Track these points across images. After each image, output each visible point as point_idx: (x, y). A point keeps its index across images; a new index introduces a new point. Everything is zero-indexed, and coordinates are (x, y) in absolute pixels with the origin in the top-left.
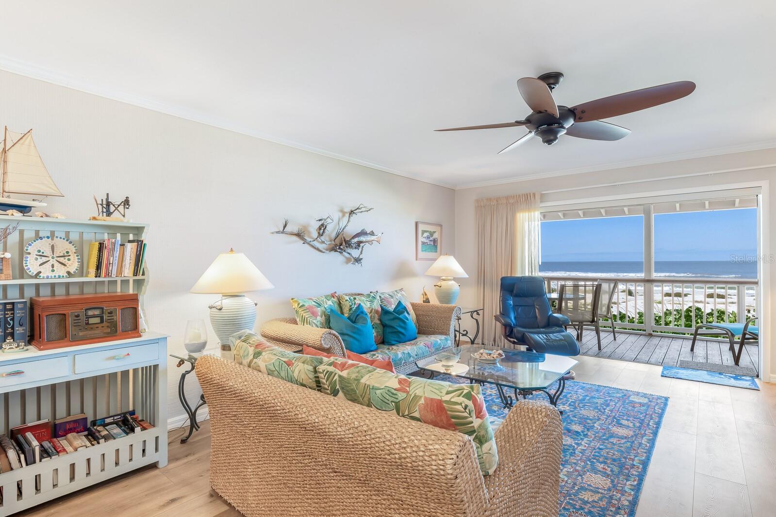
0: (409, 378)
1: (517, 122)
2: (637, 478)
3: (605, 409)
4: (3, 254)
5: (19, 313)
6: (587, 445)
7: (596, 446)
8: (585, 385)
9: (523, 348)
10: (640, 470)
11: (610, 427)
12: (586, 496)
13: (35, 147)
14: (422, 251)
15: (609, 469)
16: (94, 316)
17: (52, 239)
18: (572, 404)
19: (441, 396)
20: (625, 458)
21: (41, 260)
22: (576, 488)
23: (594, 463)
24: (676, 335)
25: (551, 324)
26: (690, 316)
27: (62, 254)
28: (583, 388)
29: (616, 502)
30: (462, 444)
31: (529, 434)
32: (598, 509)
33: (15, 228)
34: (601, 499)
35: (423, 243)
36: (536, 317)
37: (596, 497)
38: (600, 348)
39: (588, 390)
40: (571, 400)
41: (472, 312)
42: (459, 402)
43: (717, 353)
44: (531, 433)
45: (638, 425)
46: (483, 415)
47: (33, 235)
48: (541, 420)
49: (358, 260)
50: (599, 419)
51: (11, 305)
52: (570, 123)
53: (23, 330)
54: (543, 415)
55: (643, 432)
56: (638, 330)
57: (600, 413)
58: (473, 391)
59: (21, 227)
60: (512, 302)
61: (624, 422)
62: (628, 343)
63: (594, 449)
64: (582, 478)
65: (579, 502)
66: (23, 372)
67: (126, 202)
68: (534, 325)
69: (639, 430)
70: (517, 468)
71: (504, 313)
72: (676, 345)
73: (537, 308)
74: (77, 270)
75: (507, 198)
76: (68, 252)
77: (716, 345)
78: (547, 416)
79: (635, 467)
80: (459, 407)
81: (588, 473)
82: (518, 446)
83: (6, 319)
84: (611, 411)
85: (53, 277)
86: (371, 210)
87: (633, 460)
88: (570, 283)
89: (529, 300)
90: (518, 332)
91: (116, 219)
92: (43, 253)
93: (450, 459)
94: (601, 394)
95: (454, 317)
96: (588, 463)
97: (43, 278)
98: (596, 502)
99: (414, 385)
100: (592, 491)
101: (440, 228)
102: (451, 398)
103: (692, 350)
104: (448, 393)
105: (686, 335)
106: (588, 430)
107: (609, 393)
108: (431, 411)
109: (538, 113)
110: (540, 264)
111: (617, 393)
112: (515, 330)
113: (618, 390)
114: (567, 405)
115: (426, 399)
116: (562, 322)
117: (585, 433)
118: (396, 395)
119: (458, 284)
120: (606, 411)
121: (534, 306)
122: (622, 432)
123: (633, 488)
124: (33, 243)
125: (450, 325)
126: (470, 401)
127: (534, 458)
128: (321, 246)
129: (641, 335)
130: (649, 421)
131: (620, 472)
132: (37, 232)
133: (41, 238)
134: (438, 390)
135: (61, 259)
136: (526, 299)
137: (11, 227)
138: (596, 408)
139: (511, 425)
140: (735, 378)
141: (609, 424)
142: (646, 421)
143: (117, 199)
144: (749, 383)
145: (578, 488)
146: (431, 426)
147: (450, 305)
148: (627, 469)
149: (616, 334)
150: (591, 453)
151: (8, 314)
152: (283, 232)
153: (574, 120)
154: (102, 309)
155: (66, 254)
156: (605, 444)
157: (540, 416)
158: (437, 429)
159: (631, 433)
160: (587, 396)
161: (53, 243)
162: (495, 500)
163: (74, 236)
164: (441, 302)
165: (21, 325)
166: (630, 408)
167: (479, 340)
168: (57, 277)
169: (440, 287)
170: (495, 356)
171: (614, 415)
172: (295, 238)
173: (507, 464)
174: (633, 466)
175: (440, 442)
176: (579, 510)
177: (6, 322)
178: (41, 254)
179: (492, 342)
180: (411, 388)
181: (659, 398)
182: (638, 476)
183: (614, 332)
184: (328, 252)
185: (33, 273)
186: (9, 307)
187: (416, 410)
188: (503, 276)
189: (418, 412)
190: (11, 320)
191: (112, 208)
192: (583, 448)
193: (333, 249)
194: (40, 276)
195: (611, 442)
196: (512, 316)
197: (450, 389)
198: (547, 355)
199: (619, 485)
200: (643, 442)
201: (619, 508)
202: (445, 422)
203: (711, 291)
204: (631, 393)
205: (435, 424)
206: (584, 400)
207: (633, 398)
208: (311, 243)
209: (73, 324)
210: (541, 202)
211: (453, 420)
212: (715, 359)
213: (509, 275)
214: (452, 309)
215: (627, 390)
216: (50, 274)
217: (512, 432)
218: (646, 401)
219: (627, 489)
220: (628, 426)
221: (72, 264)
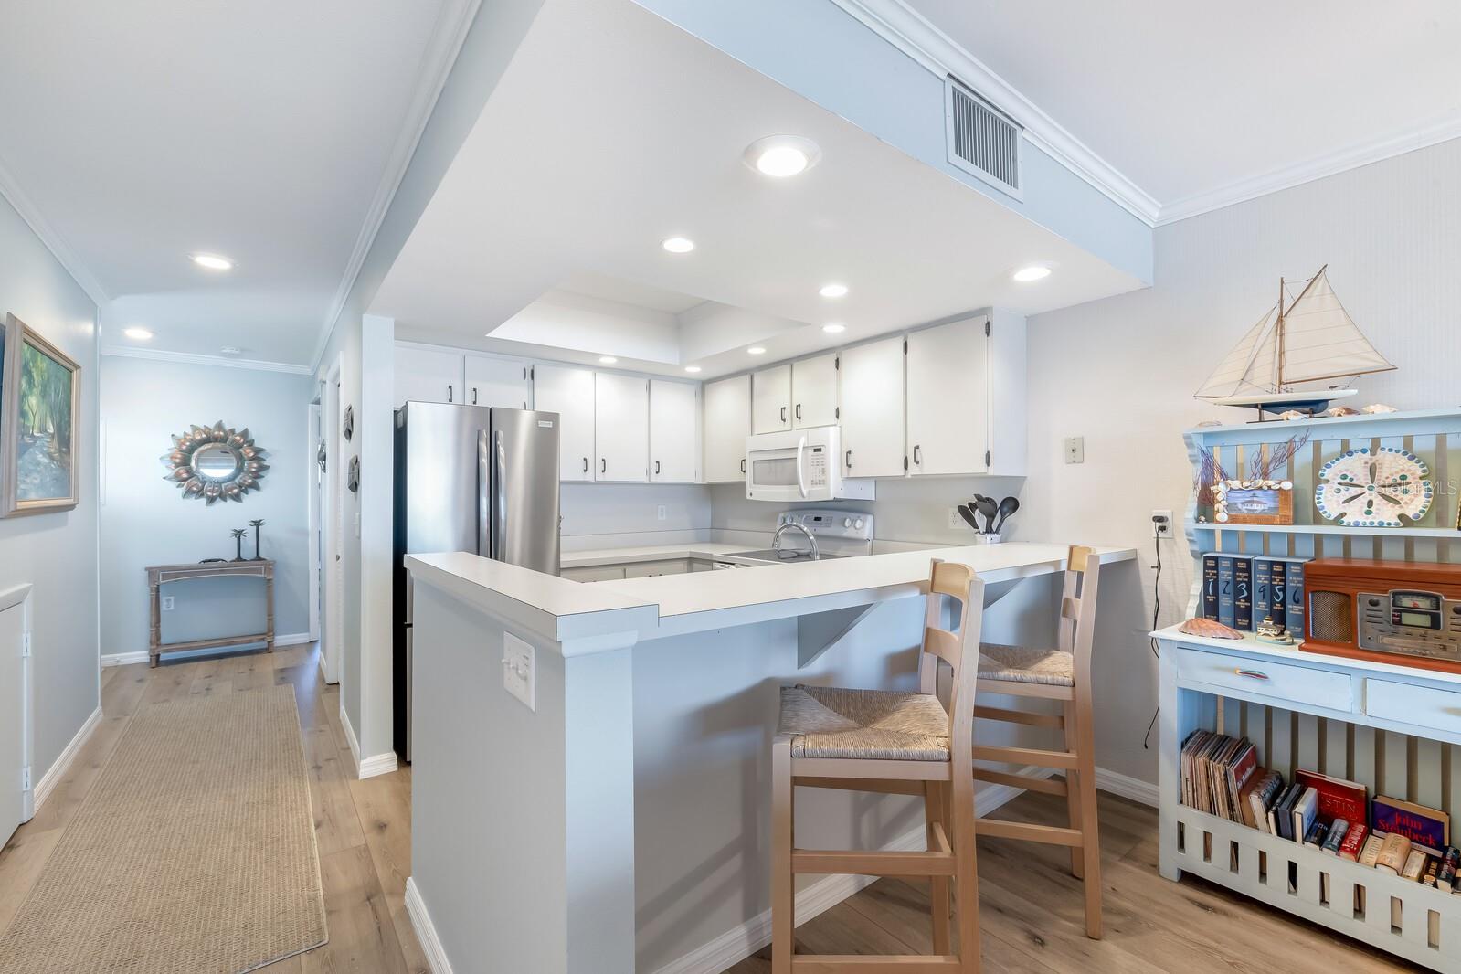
4: (1279, 484)
5: (1293, 581)
13: (1334, 293)
16: (1415, 611)
17: (1373, 453)
21: (1346, 494)
27: (1390, 481)
33: (1304, 440)
47: (1338, 447)
51: (1281, 567)
53: (1300, 610)
59: (1314, 437)
66: (1266, 678)
74: (1422, 512)
76: (1403, 477)
83: (1272, 587)
85: (1368, 525)
92: (1351, 479)
97: (1348, 525)
124: (1333, 463)
132: (1345, 443)
133: (1350, 453)
135: (1389, 491)
137: (1297, 439)
151: (1275, 580)
154: (1437, 598)
155: (1399, 481)
161: (1373, 462)
163: (1424, 444)
165: (1297, 602)
168: (1376, 524)
177: (1273, 592)
178: (1347, 481)
185: (1330, 516)
186: (1277, 568)
190: (1280, 590)
194: (1343, 522)
209: (1365, 616)
216: (1363, 519)
221: (1412, 500)
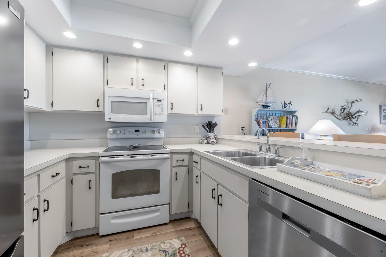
14: (383, 120)
21: (272, 122)
35: (384, 116)
49: (356, 123)
67: (290, 103)
74: (279, 125)
86: (362, 101)
91: (287, 109)
92: (272, 120)
124: (270, 117)
128: (340, 118)
135: (276, 122)
143: (287, 102)
152: (327, 112)
155: (276, 120)
161: (273, 117)
172: (330, 114)
184: (342, 120)
191: (286, 105)
193: (344, 118)
208: (337, 117)
216: (274, 126)
221: (278, 123)
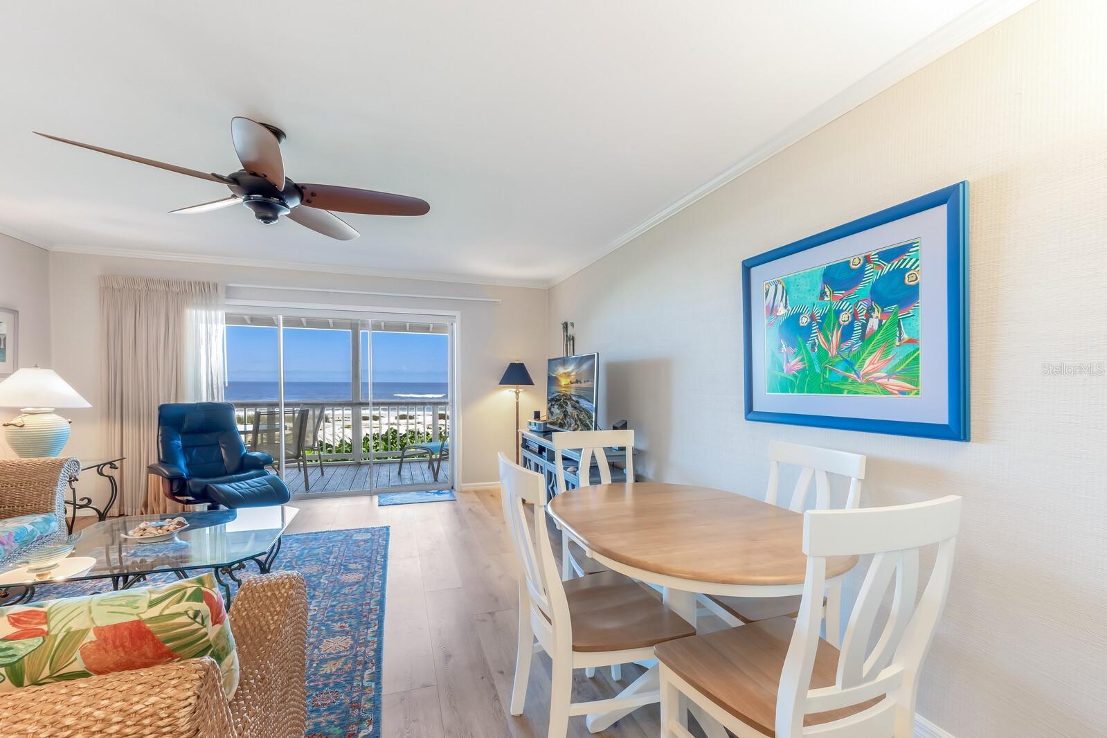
0: (41, 606)
1: (214, 175)
2: (377, 622)
3: (329, 558)
6: (317, 608)
7: (327, 605)
8: (299, 537)
9: (202, 507)
10: (378, 612)
11: (338, 577)
12: (329, 668)
15: (347, 625)
18: (288, 564)
19: (137, 615)
20: (361, 605)
22: (315, 665)
23: (328, 625)
24: (381, 461)
25: (248, 465)
26: (390, 439)
28: (297, 541)
29: (362, 658)
30: (204, 673)
31: (272, 619)
32: (345, 675)
34: (345, 663)
36: (222, 460)
37: (339, 664)
38: (307, 489)
39: (304, 542)
40: (285, 561)
41: (99, 466)
42: (182, 610)
43: (419, 472)
44: (276, 618)
45: (366, 564)
46: (222, 617)
48: (285, 595)
50: (324, 572)
52: (294, 203)
54: (287, 587)
55: (373, 571)
56: (342, 460)
57: (324, 564)
58: (203, 585)
60: (180, 442)
61: (352, 566)
62: (337, 475)
63: (326, 609)
64: (319, 649)
65: (322, 679)
68: (221, 472)
69: (369, 569)
70: (266, 672)
71: (167, 458)
72: (384, 470)
73: (223, 447)
75: (167, 283)
77: (417, 465)
78: (292, 586)
79: (373, 611)
80: (184, 619)
81: (325, 641)
82: (260, 642)
84: (336, 558)
87: (369, 604)
88: (264, 410)
89: (208, 438)
90: (196, 485)
93: (185, 707)
94: (321, 542)
95: (63, 477)
96: (323, 628)
98: (340, 669)
99: (60, 616)
100: (334, 659)
101: (12, 316)
102: (163, 610)
103: (399, 473)
104: (152, 604)
105: (389, 459)
106: (314, 590)
107: (329, 539)
108: (116, 647)
109: (251, 174)
110: (227, 385)
111: (339, 535)
112: (190, 483)
113: (339, 532)
114: (282, 567)
115: (98, 631)
116: (263, 461)
117: (312, 594)
118: (11, 648)
119: (67, 419)
120: (330, 560)
121: (217, 445)
122: (352, 578)
123: (374, 634)
125: (53, 494)
126: (202, 602)
127: (283, 648)
129: (349, 465)
130: (377, 557)
131: (360, 623)
134: (127, 606)
136: (206, 436)
138: (319, 560)
139: (242, 617)
140: (438, 493)
141: (337, 574)
142: (374, 558)
144: (448, 495)
145: (317, 664)
146: (126, 672)
147: (53, 458)
148: (365, 616)
149: (308, 469)
150: (324, 615)
153: (301, 201)
156: (337, 599)
157: (283, 591)
158: (143, 672)
159: (362, 575)
160: (305, 549)
162: (246, 733)
164: (22, 453)
166: (355, 549)
167: (114, 511)
169: (22, 426)
170: (171, 528)
171: (340, 561)
173: (251, 674)
174: (370, 611)
175: (158, 690)
176: (323, 689)
179: (140, 508)
180: (52, 624)
181: (381, 529)
182: (377, 619)
183: (321, 466)
187: (76, 659)
188: (161, 404)
189: (80, 660)
192: (313, 613)
195: (343, 594)
196: (182, 463)
197: (154, 596)
198: (239, 511)
199: (361, 638)
200: (375, 581)
201: (366, 663)
202: (150, 655)
203: (401, 413)
204: (353, 532)
205: (131, 666)
206: (302, 554)
207: (357, 537)
210: (227, 297)
211: (168, 645)
212: (419, 479)
213: (172, 402)
214: (59, 466)
215: (348, 530)
217: (246, 626)
218: (369, 536)
219: (369, 638)
220: (357, 569)
